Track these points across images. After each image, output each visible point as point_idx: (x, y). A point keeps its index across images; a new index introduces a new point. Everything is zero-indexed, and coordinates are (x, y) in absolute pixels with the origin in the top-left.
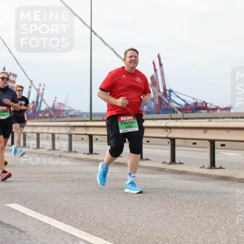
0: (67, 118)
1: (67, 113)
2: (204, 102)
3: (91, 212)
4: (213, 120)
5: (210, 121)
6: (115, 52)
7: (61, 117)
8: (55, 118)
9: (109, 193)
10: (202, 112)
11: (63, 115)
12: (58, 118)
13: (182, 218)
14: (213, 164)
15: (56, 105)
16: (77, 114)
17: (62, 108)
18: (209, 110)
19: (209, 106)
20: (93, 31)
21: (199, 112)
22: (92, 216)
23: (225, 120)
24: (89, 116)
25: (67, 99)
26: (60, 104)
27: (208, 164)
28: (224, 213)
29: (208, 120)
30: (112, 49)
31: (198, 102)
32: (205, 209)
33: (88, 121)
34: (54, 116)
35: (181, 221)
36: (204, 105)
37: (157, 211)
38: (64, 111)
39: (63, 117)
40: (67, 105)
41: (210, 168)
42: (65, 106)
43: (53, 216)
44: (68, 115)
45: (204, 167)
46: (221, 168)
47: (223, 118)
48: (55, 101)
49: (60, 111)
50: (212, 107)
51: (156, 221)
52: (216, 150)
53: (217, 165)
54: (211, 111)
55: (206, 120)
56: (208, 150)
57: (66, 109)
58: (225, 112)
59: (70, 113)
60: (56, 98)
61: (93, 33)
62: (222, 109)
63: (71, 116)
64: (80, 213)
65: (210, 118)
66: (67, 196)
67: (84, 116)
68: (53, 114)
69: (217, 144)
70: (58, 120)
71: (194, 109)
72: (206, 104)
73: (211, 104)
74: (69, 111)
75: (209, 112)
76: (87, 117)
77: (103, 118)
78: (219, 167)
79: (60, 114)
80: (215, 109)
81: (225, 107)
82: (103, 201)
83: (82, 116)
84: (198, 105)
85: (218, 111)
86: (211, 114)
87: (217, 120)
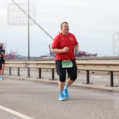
0: (17, 59)
1: (17, 57)
2: (84, 52)
3: (29, 105)
4: (88, 60)
5: (87, 61)
6: (40, 27)
7: (14, 59)
8: (11, 59)
9: (38, 96)
10: (83, 57)
11: (15, 58)
12: (12, 59)
13: (73, 108)
14: (88, 82)
15: (11, 53)
16: (22, 58)
17: (15, 55)
18: (86, 55)
19: (86, 53)
20: (30, 17)
21: (82, 57)
22: (29, 108)
23: (94, 60)
24: (28, 58)
25: (17, 50)
26: (14, 53)
27: (86, 82)
28: (94, 106)
29: (86, 60)
30: (39, 26)
31: (81, 52)
32: (84, 103)
33: (27, 61)
34: (11, 58)
35: (73, 109)
36: (84, 53)
37: (61, 105)
38: (15, 56)
39: (15, 59)
40: (17, 53)
41: (87, 84)
42: (16, 53)
43: (10, 108)
44: (17, 58)
45: (84, 83)
46: (92, 84)
47: (93, 59)
48: (11, 51)
49: (14, 56)
50: (88, 54)
51: (61, 109)
52: (90, 75)
53: (90, 82)
54: (87, 56)
55: (85, 60)
56: (86, 75)
57: (17, 55)
58: (94, 56)
59: (19, 57)
60: (11, 50)
61: (29, 18)
62: (92, 55)
63: (19, 59)
64: (24, 106)
65: (87, 60)
66: (17, 98)
67: (26, 58)
68: (10, 57)
69: (90, 72)
70: (12, 60)
71: (79, 55)
72: (85, 53)
73: (87, 53)
74: (18, 56)
75: (86, 57)
76: (27, 59)
77: (35, 59)
78: (91, 83)
79: (14, 57)
80: (89, 55)
81: (94, 54)
82: (35, 100)
83: (25, 59)
84: (81, 53)
85: (91, 56)
86: (87, 58)
87: (90, 60)
